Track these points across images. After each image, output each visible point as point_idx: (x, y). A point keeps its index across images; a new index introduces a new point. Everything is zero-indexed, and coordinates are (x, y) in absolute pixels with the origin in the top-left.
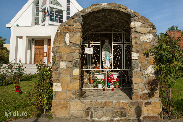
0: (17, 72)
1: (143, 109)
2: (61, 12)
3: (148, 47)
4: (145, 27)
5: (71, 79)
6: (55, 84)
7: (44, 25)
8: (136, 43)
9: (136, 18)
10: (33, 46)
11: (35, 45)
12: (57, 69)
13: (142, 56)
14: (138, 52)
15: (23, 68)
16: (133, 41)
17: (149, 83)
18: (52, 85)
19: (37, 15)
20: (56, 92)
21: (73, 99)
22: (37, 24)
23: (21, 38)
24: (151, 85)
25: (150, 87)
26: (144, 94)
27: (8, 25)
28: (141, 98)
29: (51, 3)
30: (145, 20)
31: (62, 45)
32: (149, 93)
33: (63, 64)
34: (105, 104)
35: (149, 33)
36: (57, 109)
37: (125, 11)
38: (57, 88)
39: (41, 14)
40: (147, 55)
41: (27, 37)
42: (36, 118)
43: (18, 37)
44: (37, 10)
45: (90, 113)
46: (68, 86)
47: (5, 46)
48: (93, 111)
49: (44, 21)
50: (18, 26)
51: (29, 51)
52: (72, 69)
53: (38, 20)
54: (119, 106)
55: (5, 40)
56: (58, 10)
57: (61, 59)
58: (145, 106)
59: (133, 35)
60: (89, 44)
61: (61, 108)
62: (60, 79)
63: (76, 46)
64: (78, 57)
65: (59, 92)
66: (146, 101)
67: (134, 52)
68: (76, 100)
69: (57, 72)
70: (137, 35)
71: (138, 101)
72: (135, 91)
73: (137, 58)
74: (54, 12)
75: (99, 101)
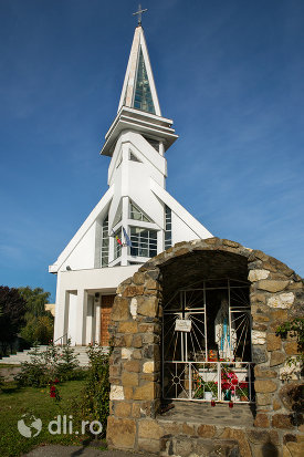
0: (63, 362)
1: (280, 450)
2: (154, 233)
3: (285, 318)
4: (277, 278)
5: (140, 380)
6: (113, 387)
7: (119, 264)
8: (259, 311)
9: (260, 262)
10: (98, 309)
11: (102, 307)
12: (116, 362)
13: (272, 336)
14: (264, 329)
15: (74, 355)
16: (254, 309)
17: (289, 394)
18: (108, 390)
19: (106, 243)
20: (114, 402)
21: (143, 416)
22: (105, 262)
23: (75, 292)
24: (296, 399)
25: (293, 402)
26: (279, 416)
27: (52, 269)
28: (273, 425)
29: (132, 217)
30: (275, 265)
31: (125, 318)
32: (291, 416)
33: (126, 353)
34: (201, 431)
35: (286, 290)
36: (116, 434)
37: (237, 251)
38: (117, 394)
39: (112, 241)
40: (283, 335)
41: (86, 291)
42: (81, 447)
43: (69, 292)
44: (105, 235)
45: (168, 444)
46: (134, 391)
47: (48, 307)
48: (175, 441)
49: (119, 255)
50: (68, 269)
51: (89, 319)
52: (142, 361)
53: (107, 254)
54: (228, 436)
55: (47, 295)
56: (147, 229)
57: (124, 344)
58: (285, 443)
59: (253, 297)
60: (184, 312)
61: (123, 432)
62: (122, 378)
63: (149, 320)
64: (151, 340)
65: (120, 401)
66: (286, 432)
67: (257, 329)
68: (148, 418)
69: (116, 366)
70: (261, 296)
71: (269, 430)
72: (261, 408)
73: (262, 342)
74: (137, 235)
75: (190, 424)
